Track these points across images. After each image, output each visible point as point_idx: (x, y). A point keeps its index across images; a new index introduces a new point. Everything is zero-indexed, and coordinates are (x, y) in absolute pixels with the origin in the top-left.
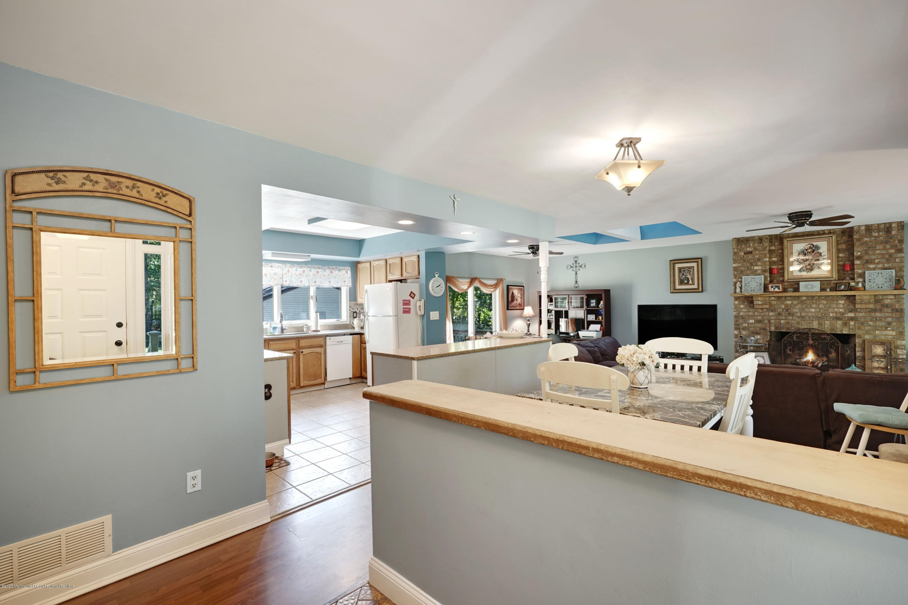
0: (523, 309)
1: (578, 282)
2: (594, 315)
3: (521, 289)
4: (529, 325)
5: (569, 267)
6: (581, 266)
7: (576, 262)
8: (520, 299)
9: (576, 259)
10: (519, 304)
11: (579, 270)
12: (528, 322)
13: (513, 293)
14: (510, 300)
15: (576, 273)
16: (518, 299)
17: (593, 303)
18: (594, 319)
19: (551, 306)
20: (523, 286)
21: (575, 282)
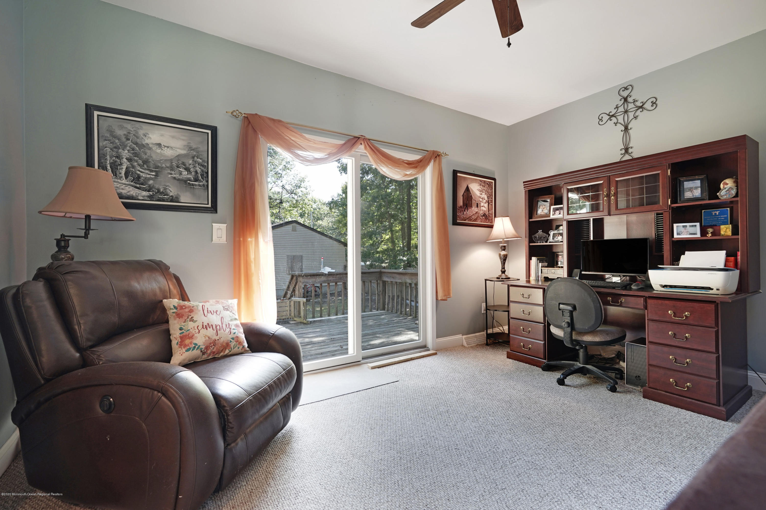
0: (492, 227)
1: (630, 150)
2: (698, 224)
3: (490, 185)
4: (504, 259)
5: (606, 118)
6: (641, 107)
7: (626, 100)
8: (486, 205)
9: (625, 94)
10: (484, 215)
11: (636, 118)
12: (503, 253)
13: (468, 189)
14: (460, 202)
15: (626, 129)
16: (482, 204)
17: (691, 189)
18: (698, 235)
19: (557, 212)
20: (494, 179)
21: (623, 151)
